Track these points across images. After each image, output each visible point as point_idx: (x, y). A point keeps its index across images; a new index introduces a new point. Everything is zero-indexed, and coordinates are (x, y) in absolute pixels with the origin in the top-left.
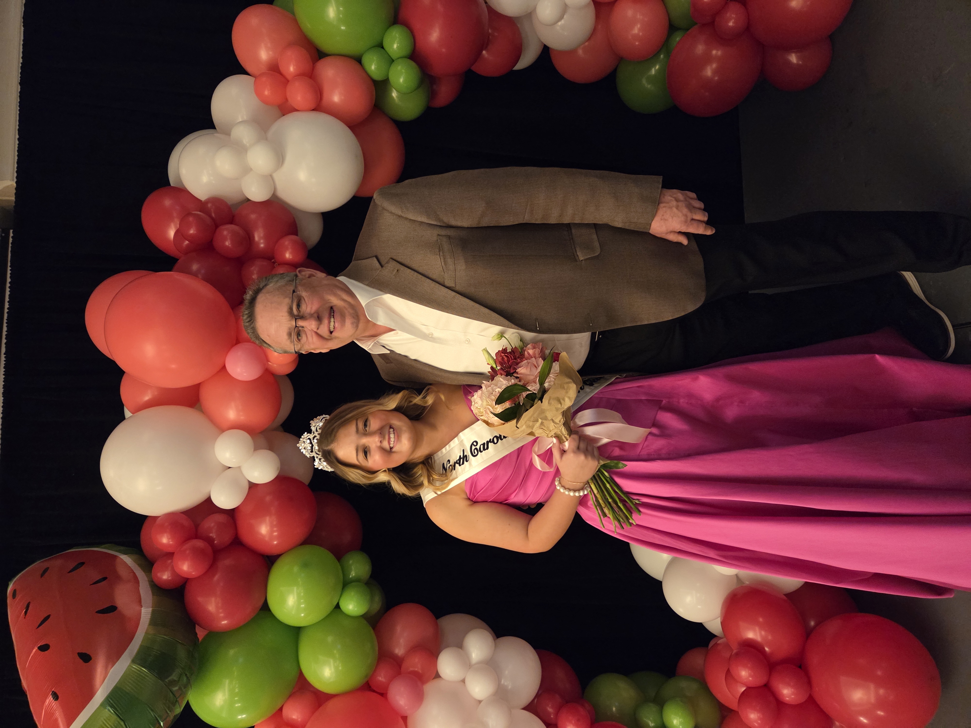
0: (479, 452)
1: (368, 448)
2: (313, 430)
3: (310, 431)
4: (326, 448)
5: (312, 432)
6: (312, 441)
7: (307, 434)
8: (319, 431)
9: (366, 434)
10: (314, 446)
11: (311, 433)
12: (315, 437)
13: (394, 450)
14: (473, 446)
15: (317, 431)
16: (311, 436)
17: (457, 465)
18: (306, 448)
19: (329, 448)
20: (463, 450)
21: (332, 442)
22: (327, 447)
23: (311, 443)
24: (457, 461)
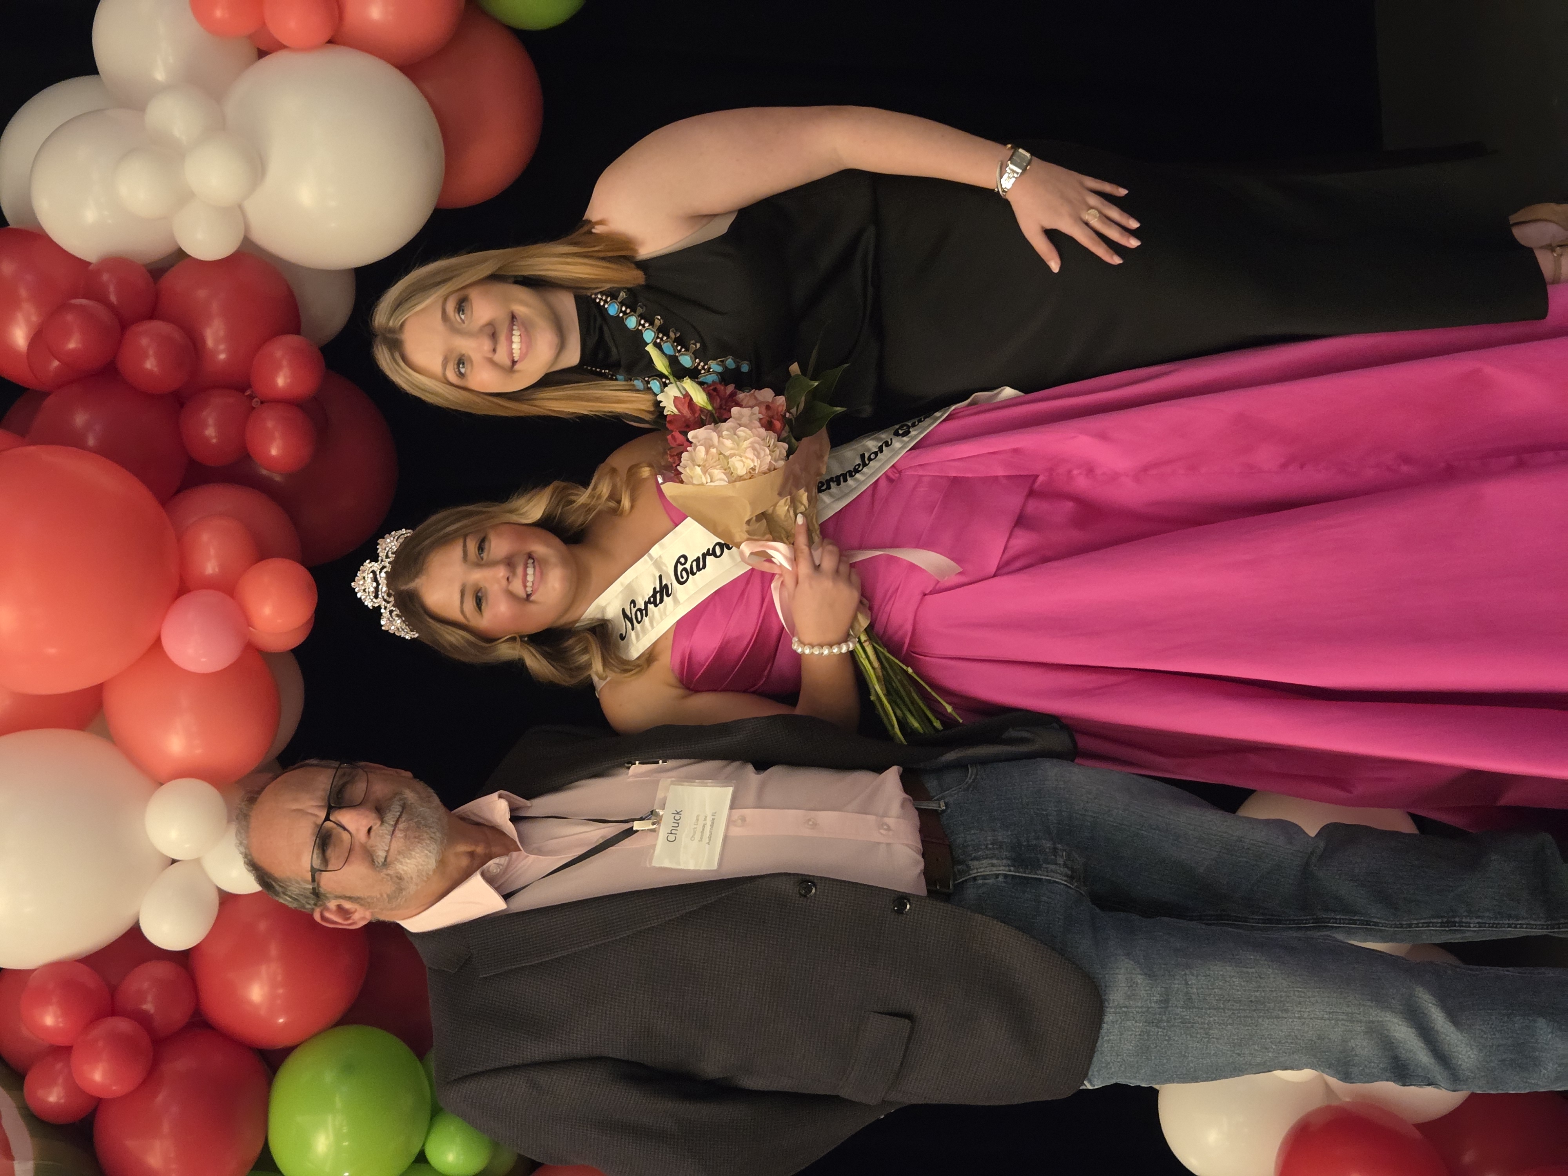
0: (690, 575)
1: (483, 590)
2: (381, 554)
3: (375, 558)
4: (404, 588)
5: (380, 558)
6: (378, 576)
7: (370, 562)
8: (392, 557)
9: (480, 564)
10: (380, 587)
11: (377, 561)
12: (384, 567)
13: (532, 598)
14: (679, 565)
15: (387, 557)
16: (376, 566)
17: (651, 606)
18: (367, 590)
19: (412, 585)
20: (660, 577)
21: (417, 575)
22: (407, 583)
23: (375, 580)
24: (649, 599)
